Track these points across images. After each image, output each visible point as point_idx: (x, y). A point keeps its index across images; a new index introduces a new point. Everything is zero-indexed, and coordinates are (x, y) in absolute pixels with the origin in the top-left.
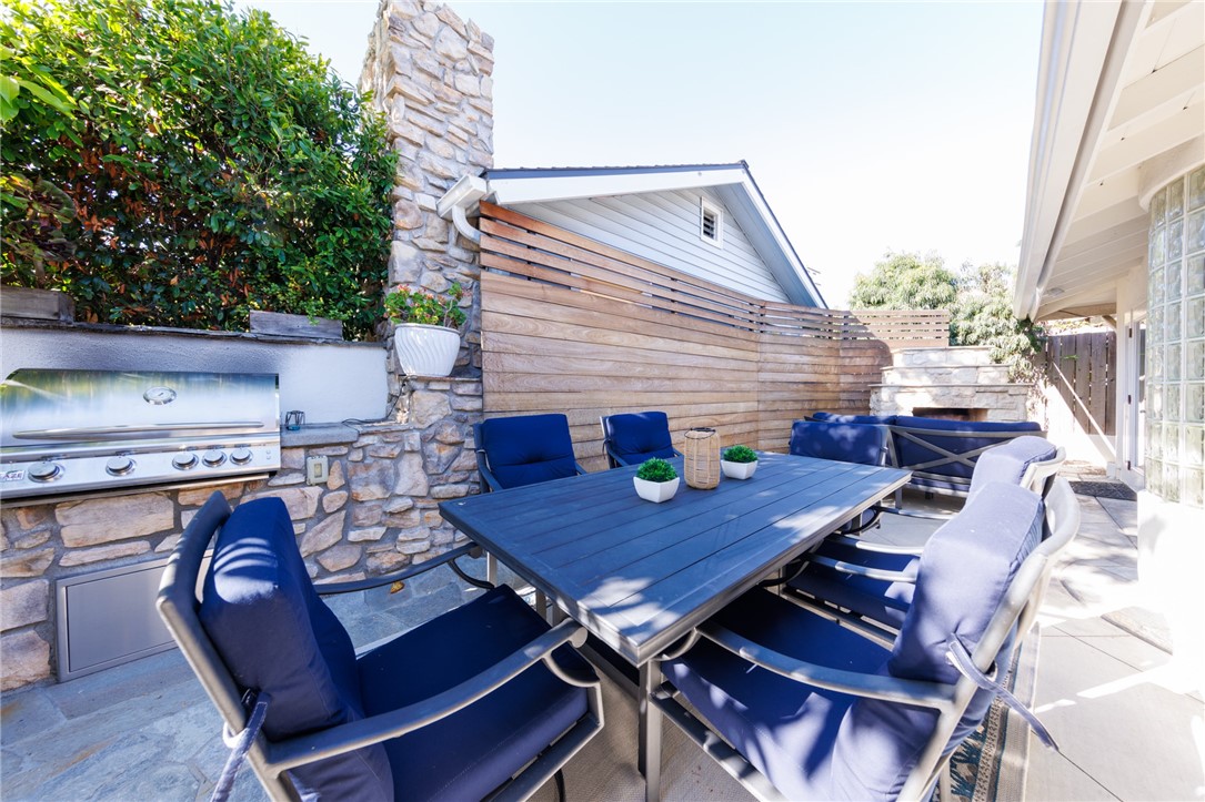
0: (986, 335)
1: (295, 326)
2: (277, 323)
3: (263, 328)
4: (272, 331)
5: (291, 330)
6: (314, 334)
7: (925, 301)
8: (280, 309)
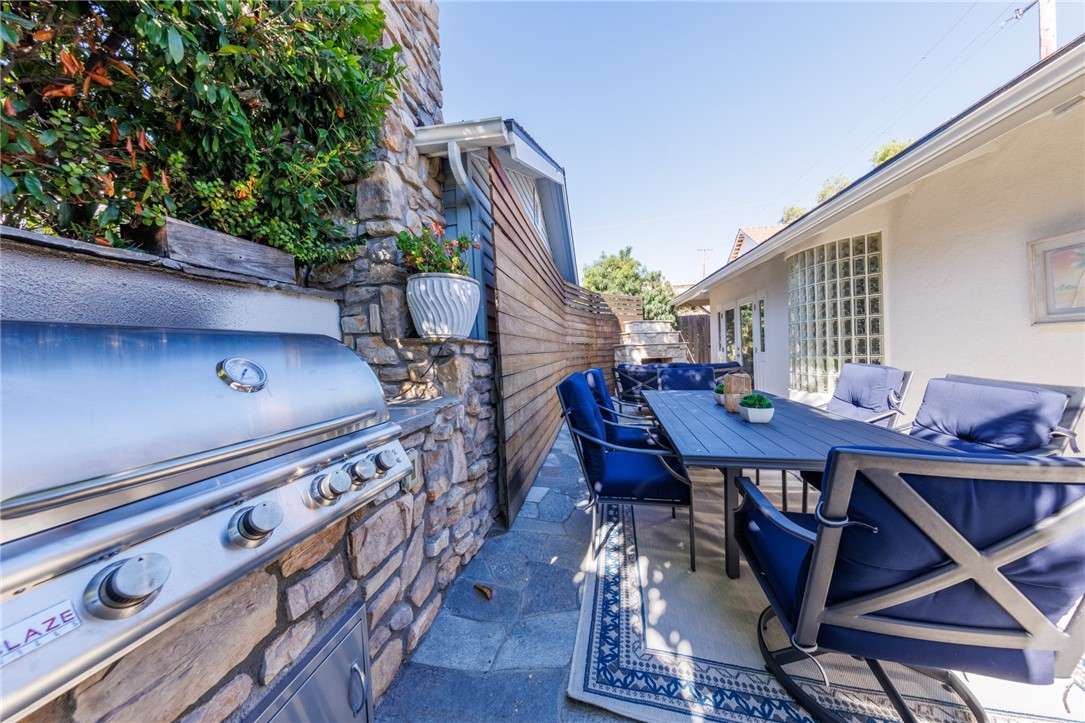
0: (657, 315)
1: (236, 257)
2: (210, 247)
3: (188, 252)
4: (204, 260)
5: (231, 262)
6: (261, 271)
7: (630, 290)
8: (208, 222)
